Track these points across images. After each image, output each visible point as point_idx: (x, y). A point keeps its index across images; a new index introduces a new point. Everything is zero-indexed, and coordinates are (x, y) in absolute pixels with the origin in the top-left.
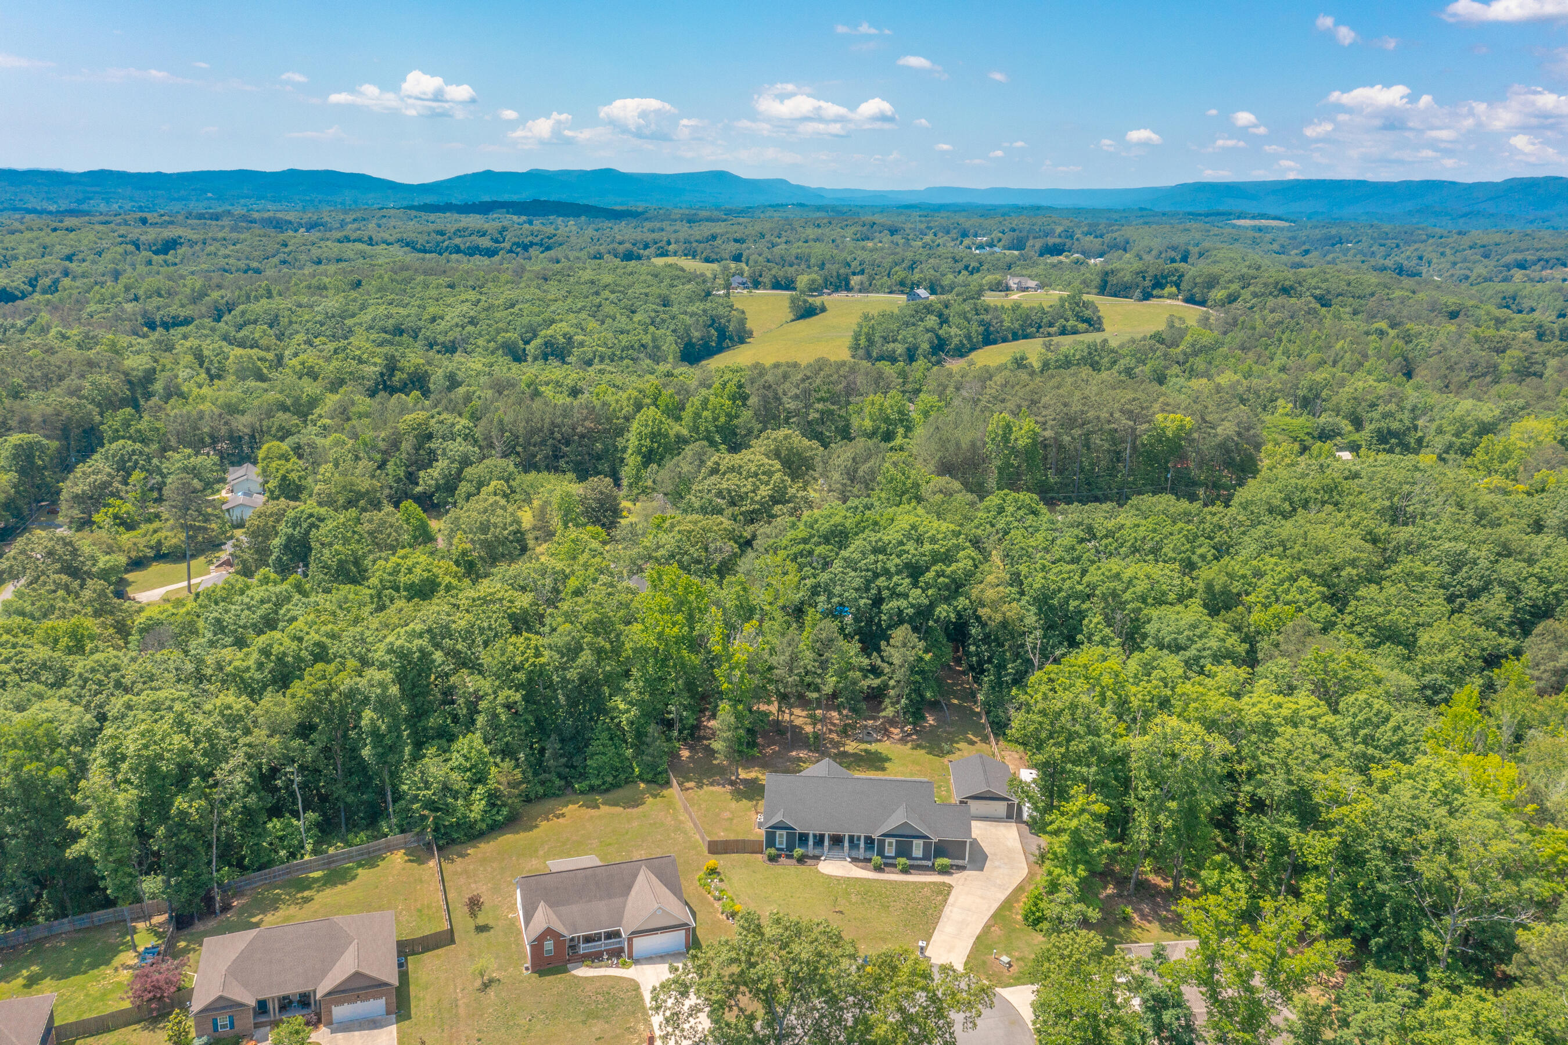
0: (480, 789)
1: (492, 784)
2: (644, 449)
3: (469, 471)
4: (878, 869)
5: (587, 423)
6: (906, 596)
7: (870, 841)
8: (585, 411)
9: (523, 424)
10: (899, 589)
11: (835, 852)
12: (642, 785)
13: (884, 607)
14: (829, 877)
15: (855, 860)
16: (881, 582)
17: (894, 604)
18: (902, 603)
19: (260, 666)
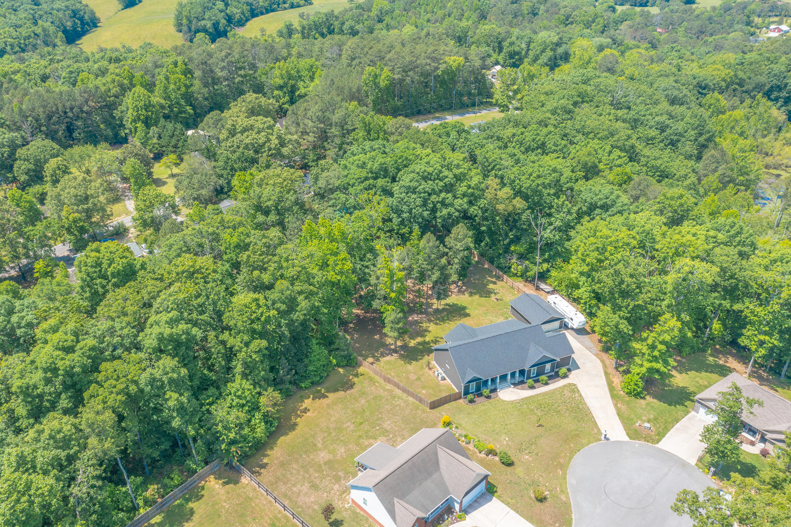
0: (258, 415)
1: (263, 409)
2: (142, 117)
3: (21, 152)
4: (532, 387)
5: (91, 103)
6: (451, 205)
7: (522, 372)
8: (86, 95)
9: (41, 110)
10: (447, 201)
11: (504, 384)
12: (341, 370)
13: (438, 214)
14: (512, 402)
15: (515, 385)
16: (434, 198)
17: (445, 212)
18: (451, 210)
19: (48, 381)
